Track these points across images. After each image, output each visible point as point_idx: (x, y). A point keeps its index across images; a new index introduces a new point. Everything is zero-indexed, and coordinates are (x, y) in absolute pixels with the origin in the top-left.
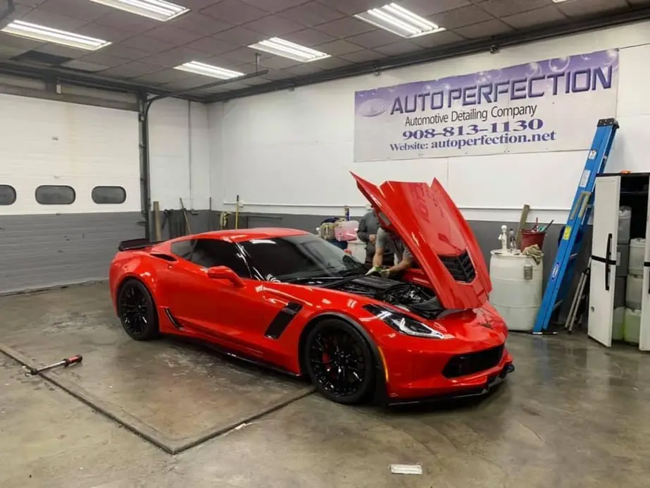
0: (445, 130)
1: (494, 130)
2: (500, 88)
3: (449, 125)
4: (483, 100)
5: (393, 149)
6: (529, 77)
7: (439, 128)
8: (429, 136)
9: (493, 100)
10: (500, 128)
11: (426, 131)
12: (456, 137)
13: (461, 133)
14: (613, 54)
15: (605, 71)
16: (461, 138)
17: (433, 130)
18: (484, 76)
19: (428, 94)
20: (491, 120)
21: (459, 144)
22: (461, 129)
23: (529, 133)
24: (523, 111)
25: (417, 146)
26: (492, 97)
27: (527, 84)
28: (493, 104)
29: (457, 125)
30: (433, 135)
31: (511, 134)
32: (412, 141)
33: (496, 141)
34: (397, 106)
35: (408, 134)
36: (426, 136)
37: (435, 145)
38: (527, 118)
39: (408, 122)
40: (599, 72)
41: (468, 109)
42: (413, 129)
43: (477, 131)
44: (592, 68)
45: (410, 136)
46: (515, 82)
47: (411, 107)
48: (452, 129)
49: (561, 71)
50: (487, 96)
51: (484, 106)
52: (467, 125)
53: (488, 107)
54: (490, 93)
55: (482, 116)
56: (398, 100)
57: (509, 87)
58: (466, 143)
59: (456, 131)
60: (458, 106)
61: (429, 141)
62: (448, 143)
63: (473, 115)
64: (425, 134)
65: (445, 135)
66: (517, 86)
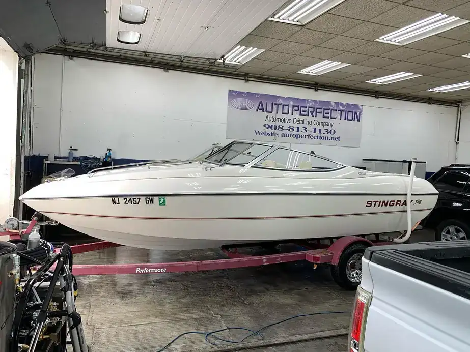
0: (289, 127)
1: (315, 132)
2: (318, 110)
3: (292, 125)
4: (310, 114)
5: (256, 134)
6: (331, 108)
7: (286, 125)
8: (280, 129)
9: (314, 116)
10: (318, 131)
11: (279, 126)
12: (295, 133)
13: (298, 131)
14: (360, 107)
15: (358, 114)
16: (298, 133)
17: (283, 127)
18: (310, 102)
19: (281, 105)
20: (313, 126)
21: (296, 136)
22: (298, 128)
23: (329, 135)
24: (328, 124)
25: (272, 134)
26: (314, 114)
27: (330, 111)
28: (315, 118)
29: (296, 125)
30: (283, 129)
31: (322, 135)
32: (269, 130)
33: (315, 138)
34: (260, 107)
35: (267, 126)
36: (278, 129)
37: (284, 135)
38: (329, 128)
39: (267, 118)
40: (356, 113)
41: (302, 118)
42: (271, 123)
43: (306, 131)
44: (354, 111)
45: (268, 128)
46: (325, 109)
47: (269, 109)
48: (294, 127)
49: (343, 109)
50: (312, 113)
51: (310, 118)
52: (301, 126)
53: (312, 119)
54: (314, 112)
55: (309, 123)
56: (261, 103)
57: (322, 111)
58: (301, 136)
59: (295, 129)
60: (297, 115)
61: (280, 132)
62: (291, 136)
63: (305, 122)
64: (278, 128)
65: (289, 130)
66: (326, 111)
